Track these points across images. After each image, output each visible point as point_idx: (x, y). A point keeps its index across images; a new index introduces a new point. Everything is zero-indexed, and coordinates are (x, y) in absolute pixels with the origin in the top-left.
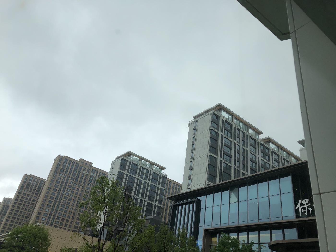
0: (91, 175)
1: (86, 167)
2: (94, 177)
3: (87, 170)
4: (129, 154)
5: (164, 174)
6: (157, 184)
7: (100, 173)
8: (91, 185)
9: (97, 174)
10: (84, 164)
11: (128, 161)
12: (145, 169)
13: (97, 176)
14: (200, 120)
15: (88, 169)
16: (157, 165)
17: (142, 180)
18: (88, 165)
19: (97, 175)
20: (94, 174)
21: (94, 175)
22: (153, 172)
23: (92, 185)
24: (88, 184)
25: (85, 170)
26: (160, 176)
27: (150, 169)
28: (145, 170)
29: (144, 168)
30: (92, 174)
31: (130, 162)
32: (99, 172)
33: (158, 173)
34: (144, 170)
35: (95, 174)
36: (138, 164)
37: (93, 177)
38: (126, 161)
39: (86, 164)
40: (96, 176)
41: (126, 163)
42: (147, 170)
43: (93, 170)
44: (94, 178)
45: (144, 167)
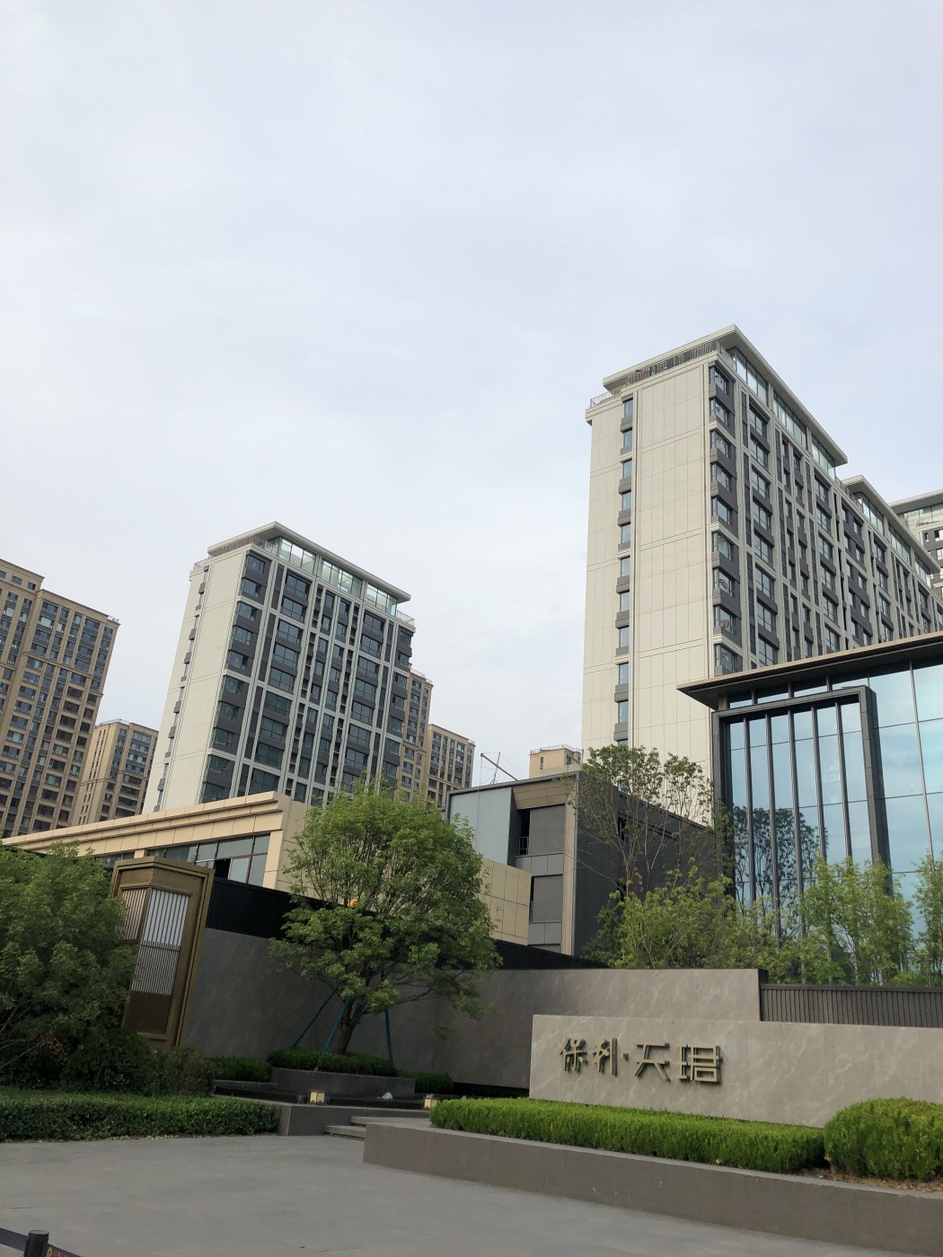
0: (39, 625)
1: (15, 592)
2: (53, 633)
3: (20, 604)
4: (275, 535)
5: (404, 619)
6: (379, 657)
7: (78, 618)
8: (41, 666)
9: (66, 621)
10: (8, 578)
11: (273, 563)
12: (336, 597)
13: (63, 628)
14: (649, 394)
15: (26, 600)
16: (379, 586)
17: (327, 642)
18: (24, 585)
19: (64, 626)
20: (53, 622)
21: (52, 624)
22: (367, 613)
23: (45, 666)
24: (31, 661)
25: (13, 606)
26: (391, 626)
27: (354, 600)
28: (337, 601)
29: (331, 594)
30: (46, 623)
31: (281, 568)
32: (71, 615)
33: (383, 615)
34: (333, 601)
35: (57, 619)
36: (310, 578)
37: (48, 632)
38: (266, 562)
39: (17, 580)
40: (59, 628)
41: (266, 572)
42: (343, 600)
43: (46, 604)
44: (52, 638)
45: (333, 589)
